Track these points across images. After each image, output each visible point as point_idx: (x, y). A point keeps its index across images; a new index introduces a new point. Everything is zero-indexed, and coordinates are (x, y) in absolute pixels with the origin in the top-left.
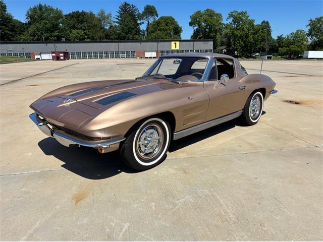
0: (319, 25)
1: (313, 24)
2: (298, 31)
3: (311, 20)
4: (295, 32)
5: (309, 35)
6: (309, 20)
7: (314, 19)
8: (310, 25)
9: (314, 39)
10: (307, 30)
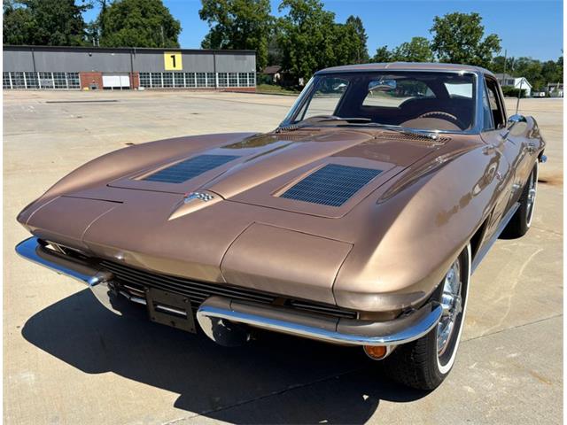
0: (451, 29)
1: (441, 27)
2: (415, 40)
3: (437, 19)
4: (410, 41)
5: (435, 48)
6: (434, 18)
7: (442, 17)
8: (435, 28)
9: (445, 57)
10: (431, 38)
